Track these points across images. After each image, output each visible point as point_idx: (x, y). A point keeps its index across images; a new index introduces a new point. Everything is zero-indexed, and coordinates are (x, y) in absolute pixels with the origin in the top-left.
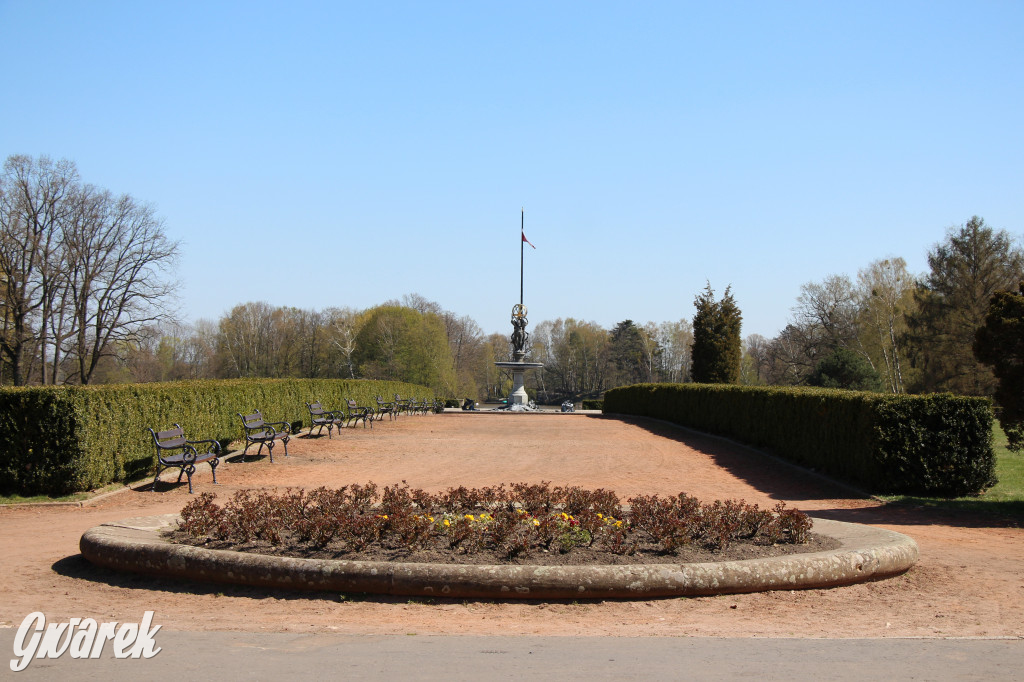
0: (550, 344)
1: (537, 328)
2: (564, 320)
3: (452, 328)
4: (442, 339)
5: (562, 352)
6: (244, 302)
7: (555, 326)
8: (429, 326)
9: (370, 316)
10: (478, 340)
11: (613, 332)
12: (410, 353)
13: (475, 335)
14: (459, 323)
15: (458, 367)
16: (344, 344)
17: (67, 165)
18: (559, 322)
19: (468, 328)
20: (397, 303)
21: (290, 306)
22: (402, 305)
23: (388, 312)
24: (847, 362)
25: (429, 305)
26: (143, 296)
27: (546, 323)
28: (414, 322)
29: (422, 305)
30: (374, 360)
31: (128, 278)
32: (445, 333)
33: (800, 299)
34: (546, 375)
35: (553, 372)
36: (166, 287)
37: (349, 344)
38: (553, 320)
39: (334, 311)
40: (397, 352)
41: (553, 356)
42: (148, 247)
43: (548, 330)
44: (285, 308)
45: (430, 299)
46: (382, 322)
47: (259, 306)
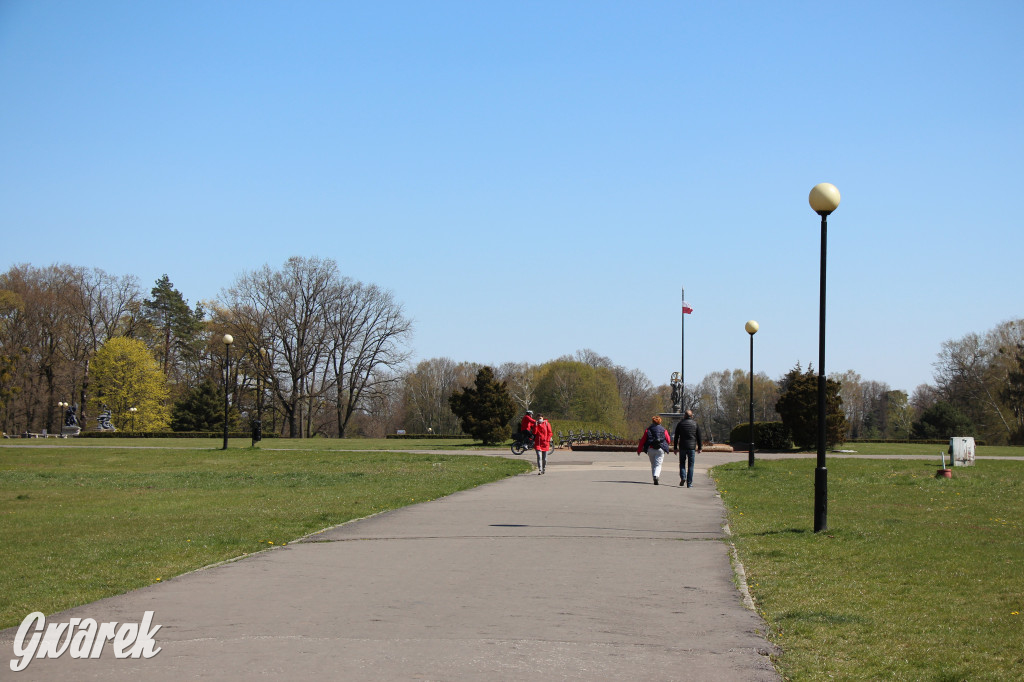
0: (718, 395)
1: (706, 379)
2: (732, 371)
3: (622, 380)
4: (614, 391)
5: (730, 402)
6: (429, 358)
7: (723, 377)
8: (601, 379)
9: (547, 370)
10: (648, 392)
11: (781, 383)
12: (584, 405)
13: (644, 387)
14: (629, 377)
15: (629, 418)
16: (523, 396)
17: (331, 264)
18: (727, 373)
19: (637, 381)
20: (571, 358)
21: (471, 362)
22: (576, 360)
23: (564, 368)
24: (945, 413)
25: (601, 360)
26: (386, 363)
27: (714, 375)
28: (588, 376)
29: (594, 359)
30: (551, 411)
31: (374, 349)
32: (616, 387)
33: (940, 356)
34: (715, 425)
35: (721, 423)
36: (402, 356)
37: (528, 397)
38: (722, 371)
39: (511, 365)
40: (572, 405)
41: (722, 408)
42: (389, 325)
43: (716, 381)
44: (466, 363)
45: (601, 354)
46: (558, 376)
47: (442, 362)
